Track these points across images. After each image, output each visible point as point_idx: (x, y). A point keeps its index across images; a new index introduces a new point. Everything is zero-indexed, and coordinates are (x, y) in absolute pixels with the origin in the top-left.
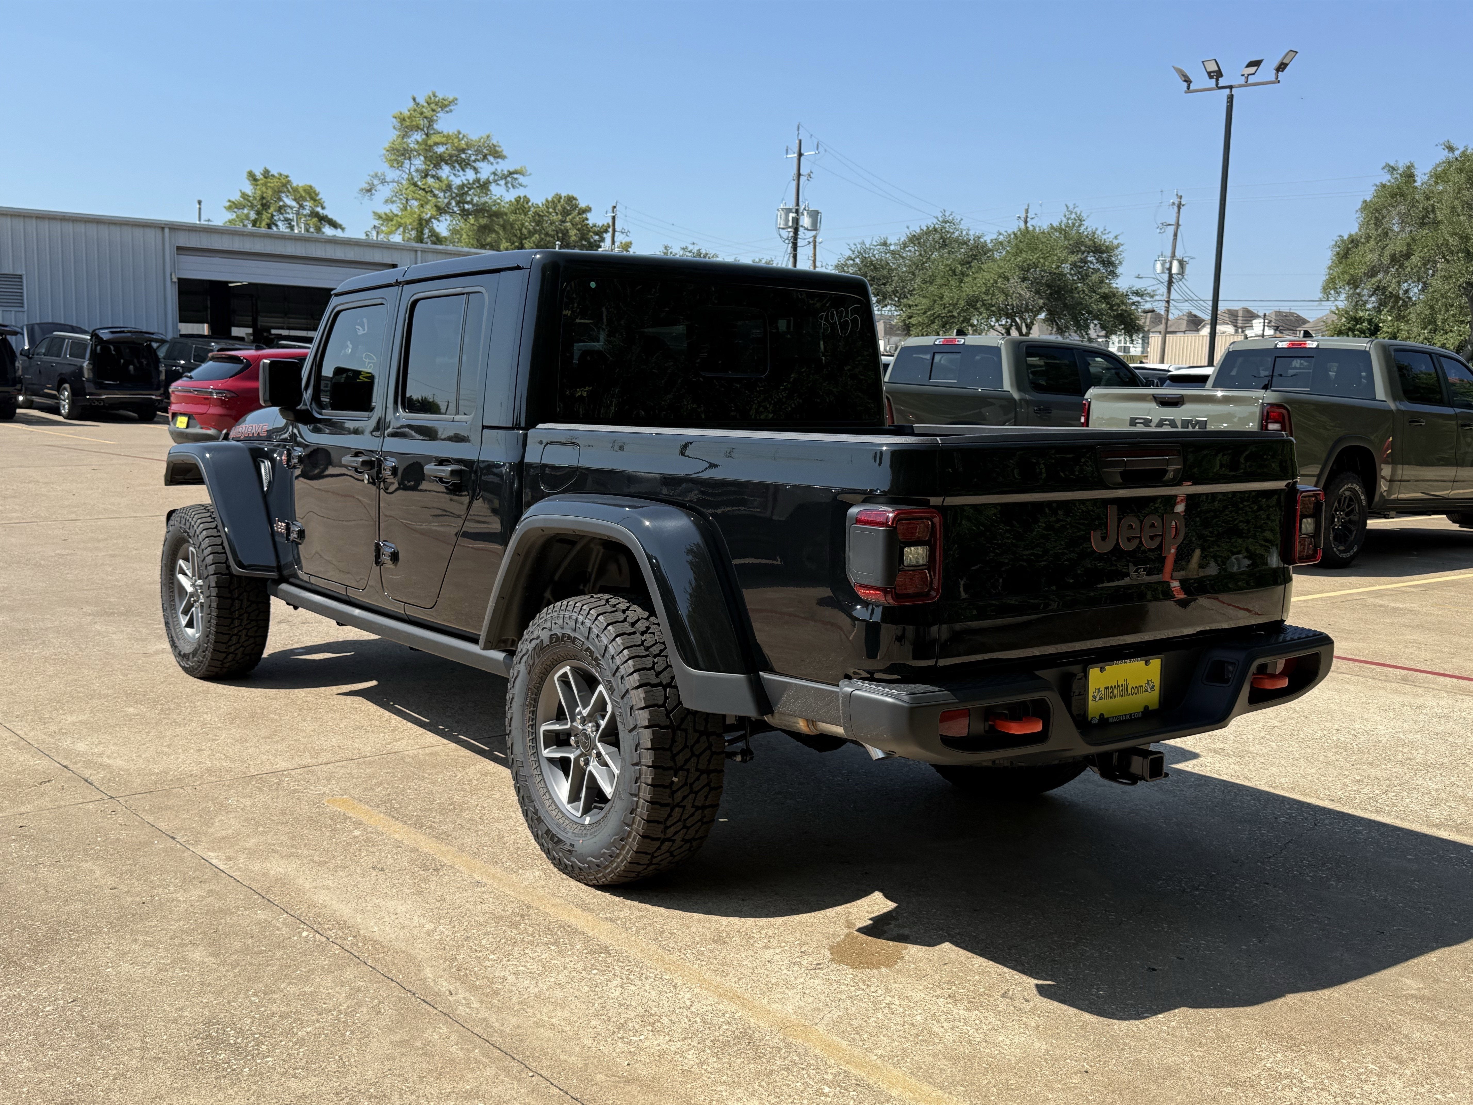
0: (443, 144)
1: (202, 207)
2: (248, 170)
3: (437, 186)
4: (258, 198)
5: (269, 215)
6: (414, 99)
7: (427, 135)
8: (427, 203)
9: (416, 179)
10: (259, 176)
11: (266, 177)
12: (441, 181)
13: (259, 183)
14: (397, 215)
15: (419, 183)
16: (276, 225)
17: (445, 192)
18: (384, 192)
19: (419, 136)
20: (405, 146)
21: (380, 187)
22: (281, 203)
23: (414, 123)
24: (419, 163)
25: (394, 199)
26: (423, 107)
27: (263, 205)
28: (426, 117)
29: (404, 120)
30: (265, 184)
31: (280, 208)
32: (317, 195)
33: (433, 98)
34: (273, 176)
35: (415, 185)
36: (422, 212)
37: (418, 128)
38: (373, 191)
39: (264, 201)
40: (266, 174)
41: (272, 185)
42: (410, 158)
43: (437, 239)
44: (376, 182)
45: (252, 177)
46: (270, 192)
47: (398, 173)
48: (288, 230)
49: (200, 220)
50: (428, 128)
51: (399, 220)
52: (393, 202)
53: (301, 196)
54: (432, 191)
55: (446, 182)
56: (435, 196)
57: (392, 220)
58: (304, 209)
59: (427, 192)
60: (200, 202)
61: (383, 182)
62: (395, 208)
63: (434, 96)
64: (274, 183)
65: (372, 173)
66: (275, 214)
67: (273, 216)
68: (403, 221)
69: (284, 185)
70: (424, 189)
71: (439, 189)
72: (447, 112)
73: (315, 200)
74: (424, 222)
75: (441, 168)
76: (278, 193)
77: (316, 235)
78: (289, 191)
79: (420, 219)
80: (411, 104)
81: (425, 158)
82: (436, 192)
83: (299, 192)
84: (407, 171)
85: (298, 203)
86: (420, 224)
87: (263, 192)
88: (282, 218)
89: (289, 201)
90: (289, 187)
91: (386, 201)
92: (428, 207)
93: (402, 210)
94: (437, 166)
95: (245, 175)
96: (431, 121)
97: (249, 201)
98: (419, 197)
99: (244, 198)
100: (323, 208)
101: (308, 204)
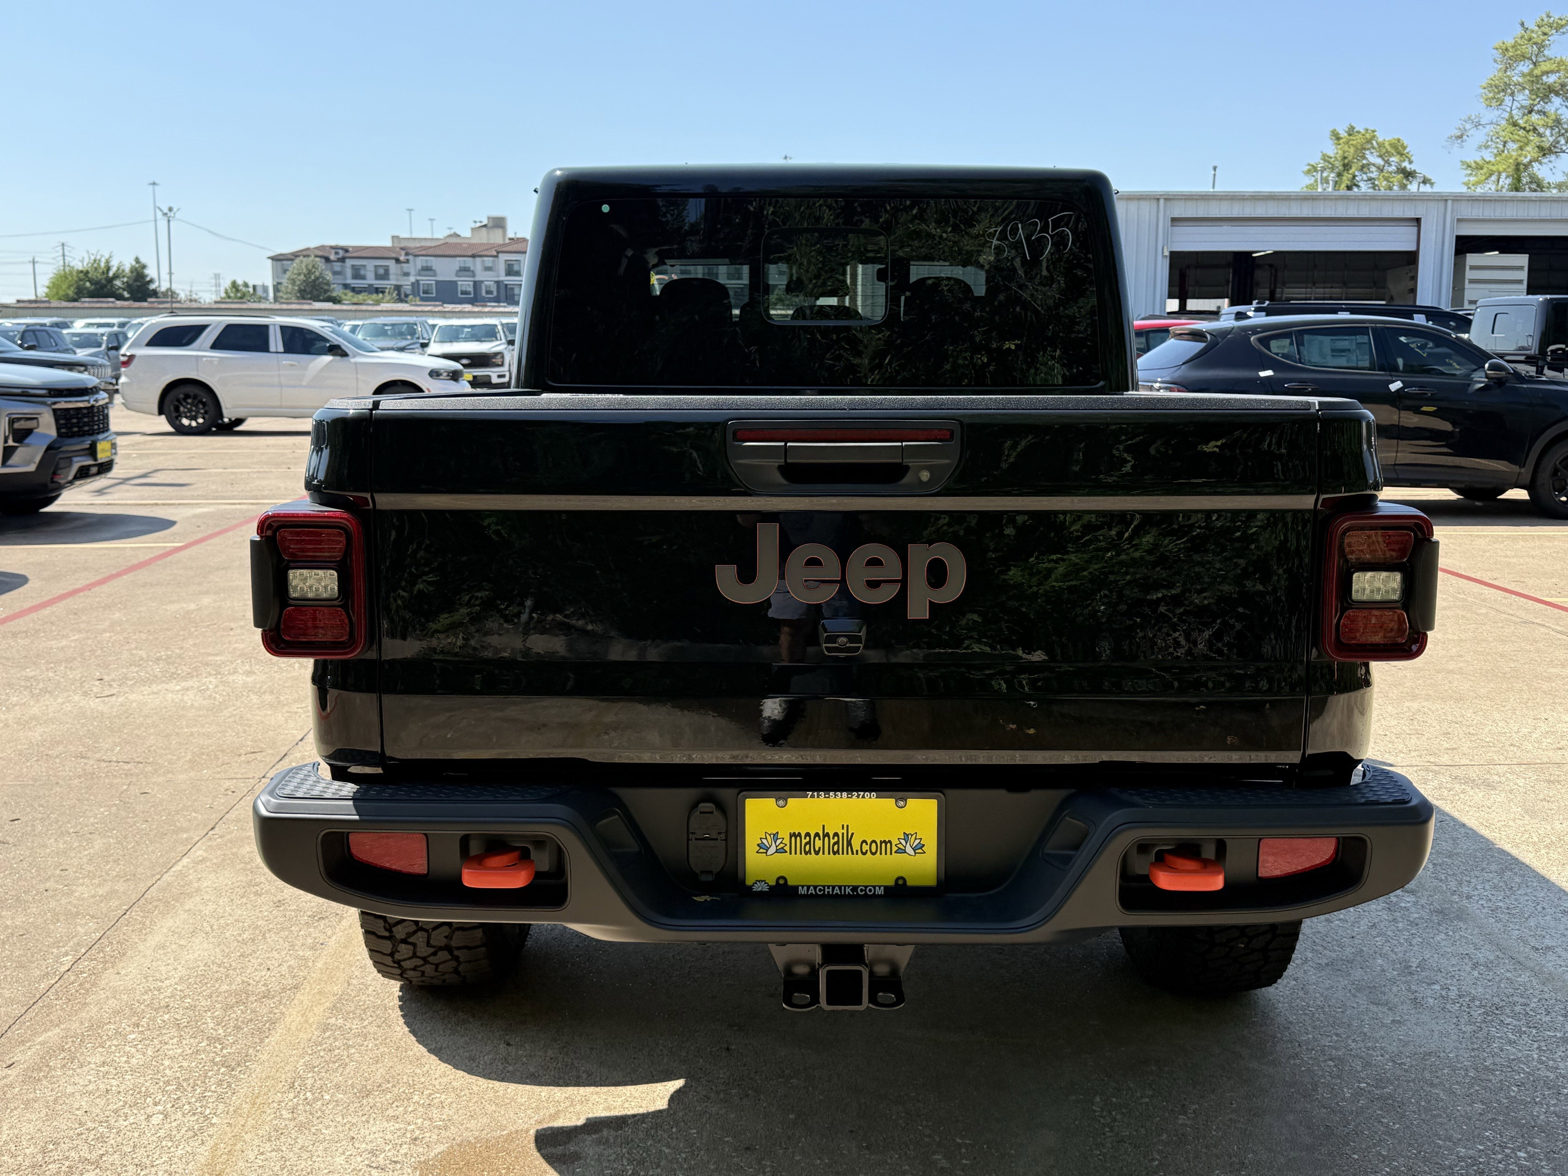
0: (1552, 72)
1: (1217, 173)
2: (1332, 128)
3: (1541, 123)
4: (1339, 159)
5: (1351, 176)
6: (1522, 24)
7: (1535, 64)
8: (1527, 144)
9: (1516, 117)
10: (1343, 134)
11: (1350, 135)
12: (1547, 117)
13: (1341, 141)
14: (1488, 163)
15: (1521, 122)
16: (1358, 186)
17: (1552, 128)
18: (1478, 136)
19: (1525, 67)
20: (1506, 80)
21: (1473, 132)
22: (1364, 162)
23: (1519, 52)
24: (1523, 98)
25: (1490, 143)
26: (1533, 31)
27: (1345, 165)
28: (1535, 43)
29: (1507, 50)
30: (1347, 143)
31: (1363, 167)
32: (1405, 148)
33: (1546, 19)
34: (1359, 132)
35: (1515, 124)
36: (1520, 156)
37: (1524, 57)
38: (1465, 137)
39: (1346, 161)
40: (1351, 131)
41: (1354, 142)
42: (1512, 94)
43: (1538, 185)
44: (1468, 126)
45: (1336, 137)
46: (1352, 150)
47: (1496, 113)
48: (1371, 190)
49: (1213, 187)
50: (1537, 56)
51: (1491, 167)
52: (1487, 147)
53: (1387, 152)
54: (1535, 129)
55: (1553, 117)
56: (1540, 135)
57: (1482, 168)
58: (1390, 165)
59: (1528, 131)
60: (1215, 168)
61: (1477, 125)
62: (1488, 156)
63: (1549, 16)
64: (1358, 140)
65: (1465, 117)
66: (1357, 173)
67: (1354, 177)
68: (1494, 168)
69: (1369, 141)
70: (1524, 129)
71: (1546, 126)
72: (1564, 33)
73: (1402, 155)
74: (1522, 167)
75: (1550, 101)
76: (1361, 151)
77: (1401, 193)
78: (1374, 148)
79: (1518, 165)
80: (1520, 31)
81: (1531, 91)
82: (1541, 130)
83: (1384, 147)
84: (1508, 109)
85: (1383, 159)
86: (1517, 169)
87: (1344, 152)
88: (1365, 177)
89: (1373, 158)
90: (1374, 142)
91: (1480, 147)
92: (1529, 148)
93: (1496, 156)
94: (1546, 98)
95: (1328, 134)
96: (1541, 46)
97: (1329, 162)
98: (1518, 138)
99: (1325, 160)
100: (1411, 162)
101: (1394, 159)
